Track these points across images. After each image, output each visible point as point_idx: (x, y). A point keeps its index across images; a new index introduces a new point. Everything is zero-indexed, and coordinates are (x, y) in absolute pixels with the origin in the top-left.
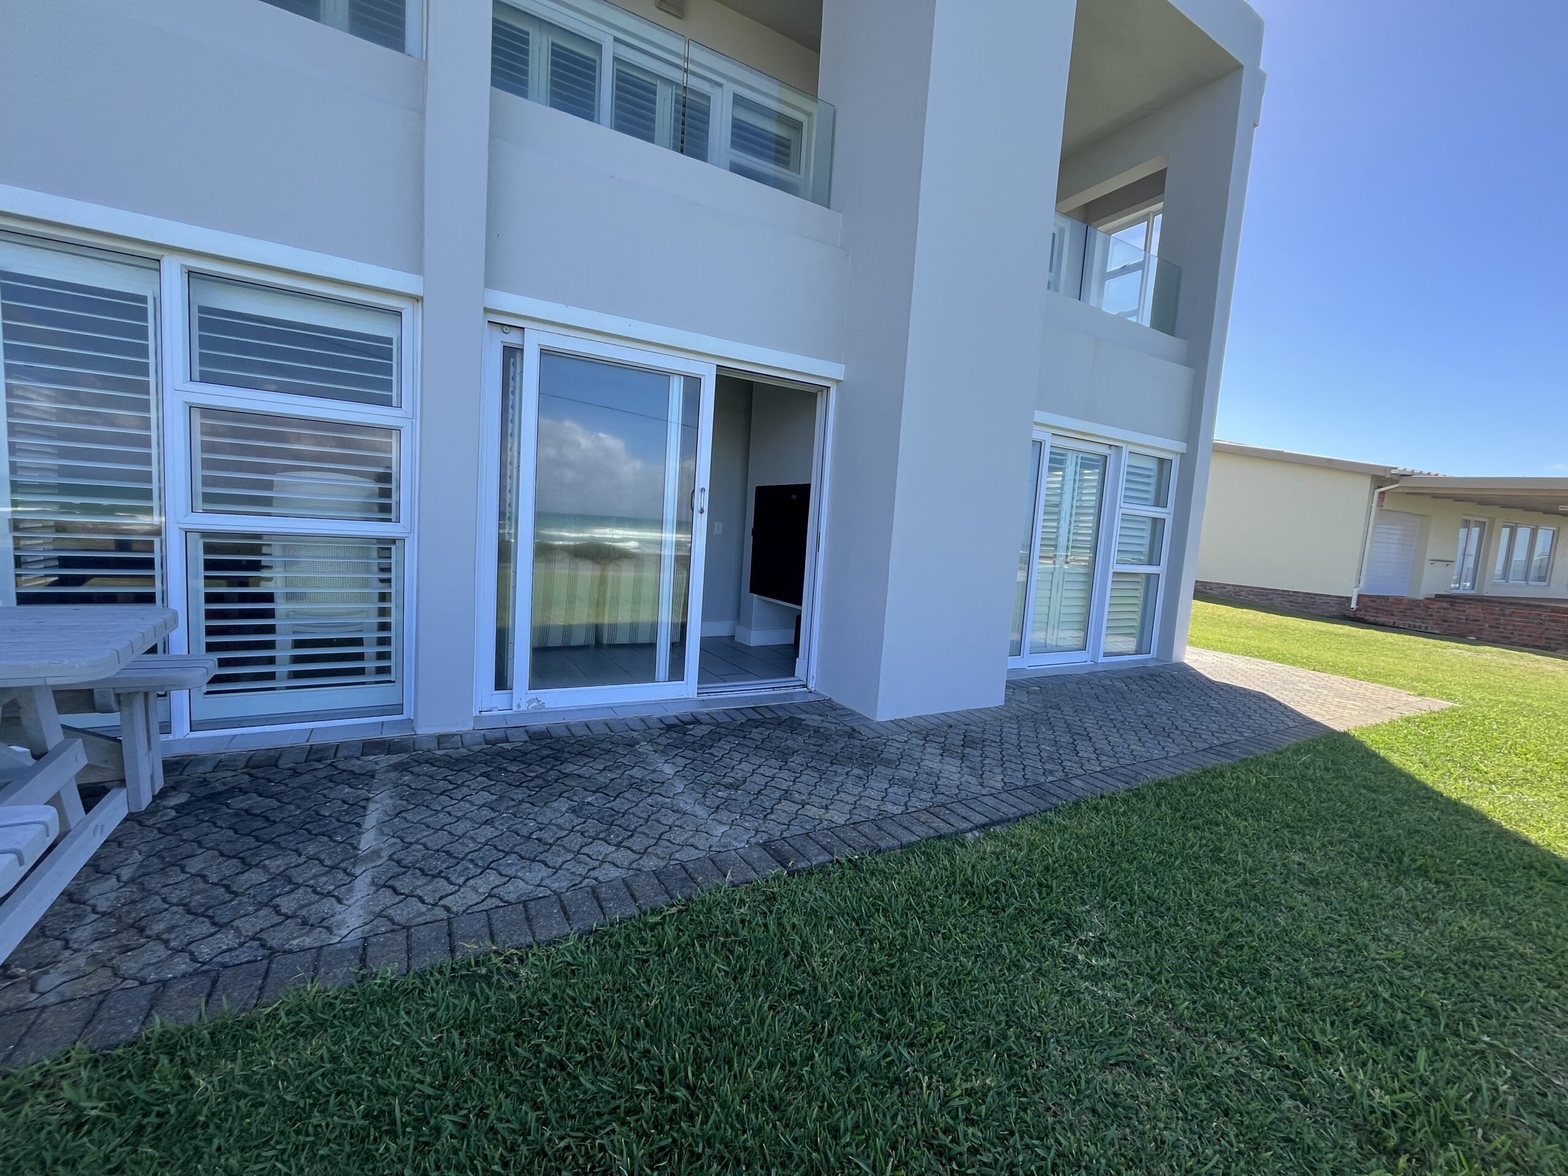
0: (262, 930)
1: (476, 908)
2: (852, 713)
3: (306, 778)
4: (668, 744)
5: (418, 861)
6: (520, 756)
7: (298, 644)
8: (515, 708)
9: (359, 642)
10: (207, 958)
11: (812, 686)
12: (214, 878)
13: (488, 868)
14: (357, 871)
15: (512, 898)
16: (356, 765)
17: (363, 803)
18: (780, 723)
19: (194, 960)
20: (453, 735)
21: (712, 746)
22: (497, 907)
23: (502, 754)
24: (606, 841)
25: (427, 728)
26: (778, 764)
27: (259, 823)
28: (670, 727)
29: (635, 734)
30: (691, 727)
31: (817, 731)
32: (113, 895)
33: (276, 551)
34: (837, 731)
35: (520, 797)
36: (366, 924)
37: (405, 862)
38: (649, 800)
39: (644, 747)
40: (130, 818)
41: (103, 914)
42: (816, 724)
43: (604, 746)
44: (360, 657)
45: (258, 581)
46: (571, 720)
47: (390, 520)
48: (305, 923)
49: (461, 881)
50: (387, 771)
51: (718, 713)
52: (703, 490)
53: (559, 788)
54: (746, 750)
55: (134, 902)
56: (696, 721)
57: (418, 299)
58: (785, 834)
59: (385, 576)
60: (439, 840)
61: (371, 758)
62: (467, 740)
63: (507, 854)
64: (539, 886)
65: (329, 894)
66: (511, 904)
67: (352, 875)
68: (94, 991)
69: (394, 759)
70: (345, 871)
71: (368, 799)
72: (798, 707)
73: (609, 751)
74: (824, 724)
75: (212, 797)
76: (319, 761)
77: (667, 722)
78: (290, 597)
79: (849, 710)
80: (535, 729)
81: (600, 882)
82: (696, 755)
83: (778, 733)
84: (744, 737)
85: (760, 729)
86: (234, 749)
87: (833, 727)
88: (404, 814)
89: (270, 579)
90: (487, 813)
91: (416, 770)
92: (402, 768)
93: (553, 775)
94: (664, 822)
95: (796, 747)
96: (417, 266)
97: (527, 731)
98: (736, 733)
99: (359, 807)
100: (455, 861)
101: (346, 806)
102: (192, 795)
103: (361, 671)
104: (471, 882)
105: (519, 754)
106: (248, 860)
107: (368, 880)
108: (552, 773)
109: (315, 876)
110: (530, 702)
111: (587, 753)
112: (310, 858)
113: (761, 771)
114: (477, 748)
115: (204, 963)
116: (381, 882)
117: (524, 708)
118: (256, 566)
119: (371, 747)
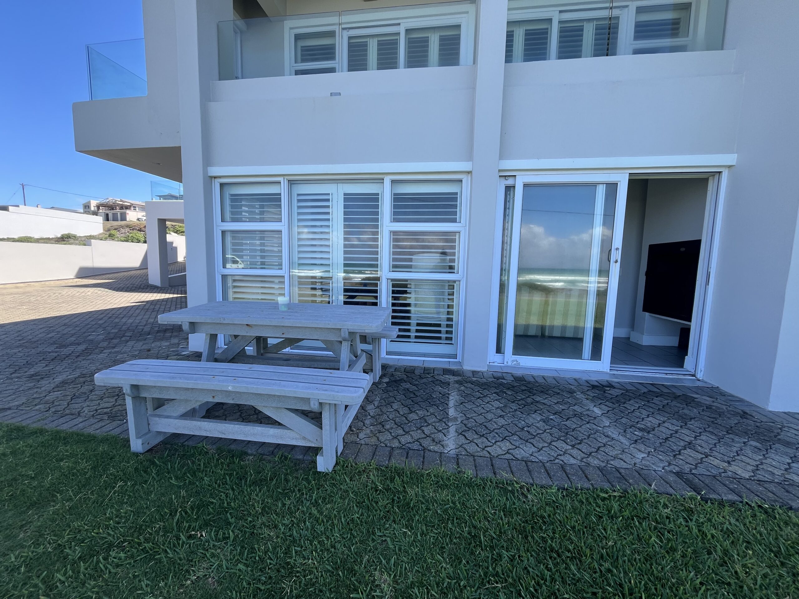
0: (419, 439)
1: (502, 457)
2: (741, 400)
3: (424, 380)
4: (594, 396)
5: (473, 427)
6: (511, 387)
7: (418, 324)
8: (505, 363)
9: (439, 325)
10: (404, 444)
11: (700, 376)
12: (402, 413)
13: (505, 439)
14: (450, 425)
15: (519, 457)
16: (442, 378)
17: (447, 395)
18: (676, 397)
19: (400, 443)
20: (479, 372)
21: (624, 403)
22: (512, 459)
23: (502, 384)
24: (565, 442)
25: (468, 367)
26: (680, 423)
27: (412, 395)
28: (594, 387)
29: (573, 387)
30: (608, 389)
31: (709, 407)
32: (374, 411)
33: (413, 287)
34: (728, 411)
35: (515, 408)
36: (456, 449)
37: (468, 426)
38: (588, 426)
39: (579, 395)
40: (374, 384)
41: (372, 417)
42: (708, 403)
43: (555, 390)
44: (439, 332)
45: (405, 299)
46: (535, 374)
47: (454, 273)
48: (433, 440)
49: (493, 441)
50: (454, 383)
51: (626, 383)
52: (617, 249)
53: (534, 408)
54: (651, 410)
55: (379, 415)
56: (610, 386)
57: (469, 172)
58: (693, 471)
59: (450, 297)
60: (480, 419)
61: (447, 376)
62: (485, 374)
63: (513, 435)
64: (531, 455)
65: (440, 431)
66: (519, 460)
67: (448, 426)
68: (373, 444)
69: (456, 378)
70: (445, 423)
71: (449, 394)
72: (689, 388)
73: (558, 394)
74: (715, 404)
75: (396, 381)
76: (428, 374)
77: (591, 383)
78: (416, 305)
79: (737, 397)
80: (517, 375)
81: (565, 464)
82: (614, 406)
83: (674, 403)
84: (648, 401)
85: (659, 398)
86: (400, 364)
87: (724, 407)
88: (464, 404)
89: (410, 298)
90: (499, 412)
91: (466, 385)
92: (460, 383)
93: (529, 400)
94: (600, 441)
95: (692, 415)
96: (470, 157)
97: (512, 375)
98: (641, 397)
99: (446, 396)
100: (489, 431)
101: (441, 395)
102: (390, 379)
103: (440, 338)
104: (498, 443)
105: (510, 386)
106: (411, 409)
107: (454, 429)
108: (529, 399)
109: (434, 422)
110: (513, 361)
111: (547, 392)
112: (431, 414)
113: (666, 425)
114: (491, 380)
115: (403, 445)
116: (460, 432)
117: (510, 364)
118: (405, 292)
119: (446, 371)
